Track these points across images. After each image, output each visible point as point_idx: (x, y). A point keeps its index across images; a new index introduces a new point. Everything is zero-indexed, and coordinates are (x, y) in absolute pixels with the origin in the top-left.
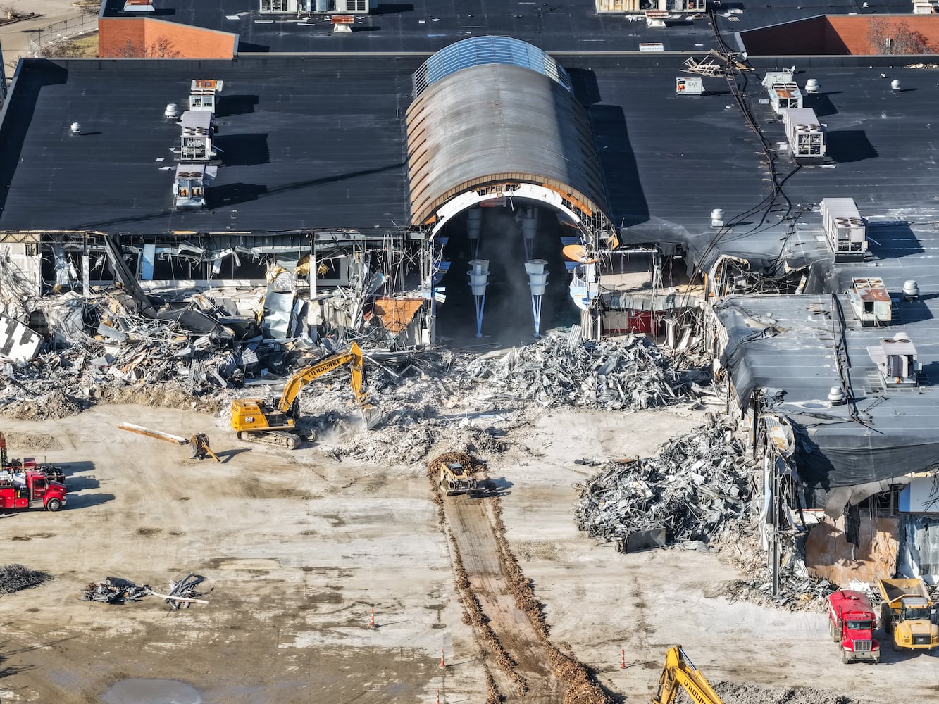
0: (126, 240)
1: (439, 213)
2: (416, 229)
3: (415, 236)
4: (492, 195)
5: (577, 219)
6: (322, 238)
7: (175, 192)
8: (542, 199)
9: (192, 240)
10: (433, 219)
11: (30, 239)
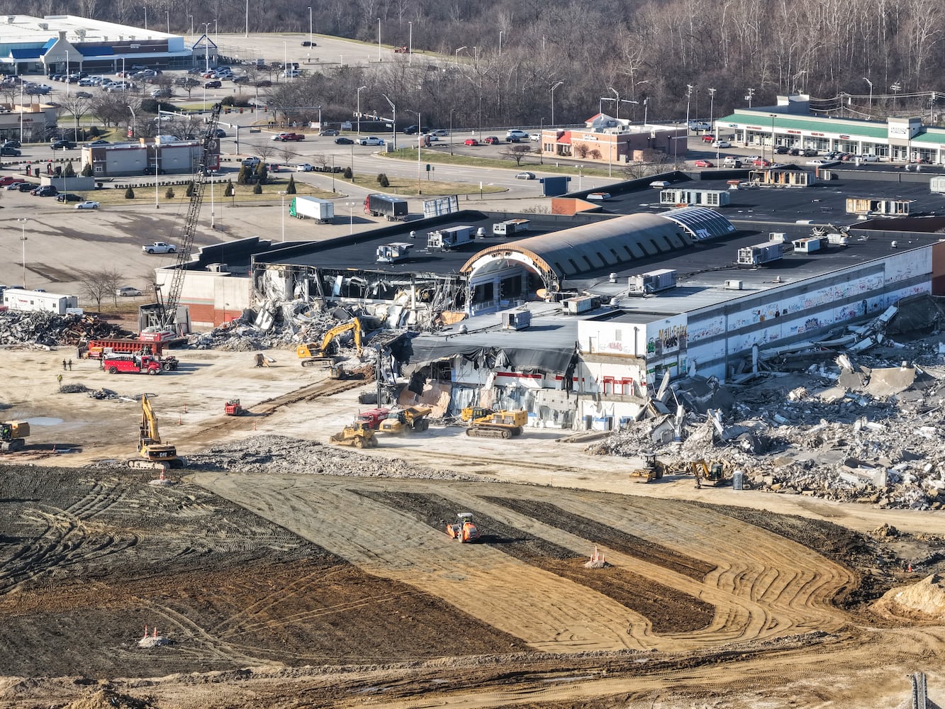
0: (326, 272)
1: (473, 266)
2: (462, 274)
3: (463, 278)
4: (498, 258)
5: (540, 274)
6: (419, 276)
7: (378, 254)
8: (523, 261)
9: (358, 274)
10: (470, 269)
11: (281, 268)
